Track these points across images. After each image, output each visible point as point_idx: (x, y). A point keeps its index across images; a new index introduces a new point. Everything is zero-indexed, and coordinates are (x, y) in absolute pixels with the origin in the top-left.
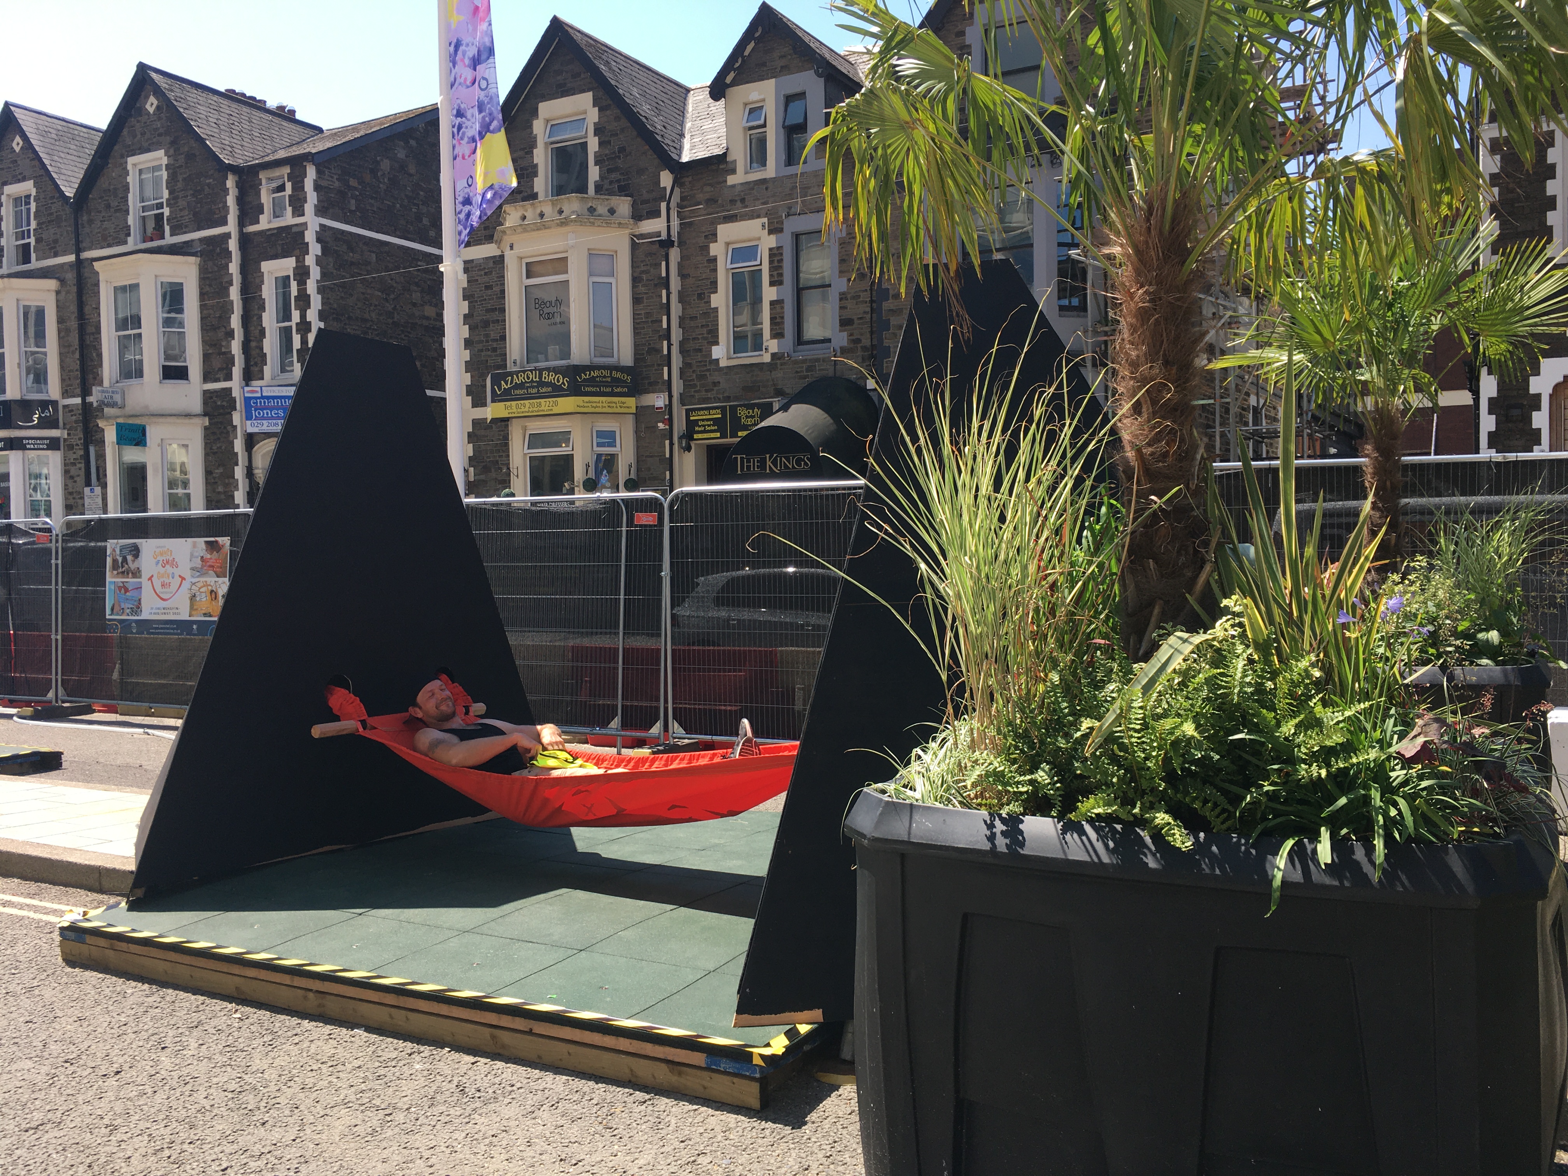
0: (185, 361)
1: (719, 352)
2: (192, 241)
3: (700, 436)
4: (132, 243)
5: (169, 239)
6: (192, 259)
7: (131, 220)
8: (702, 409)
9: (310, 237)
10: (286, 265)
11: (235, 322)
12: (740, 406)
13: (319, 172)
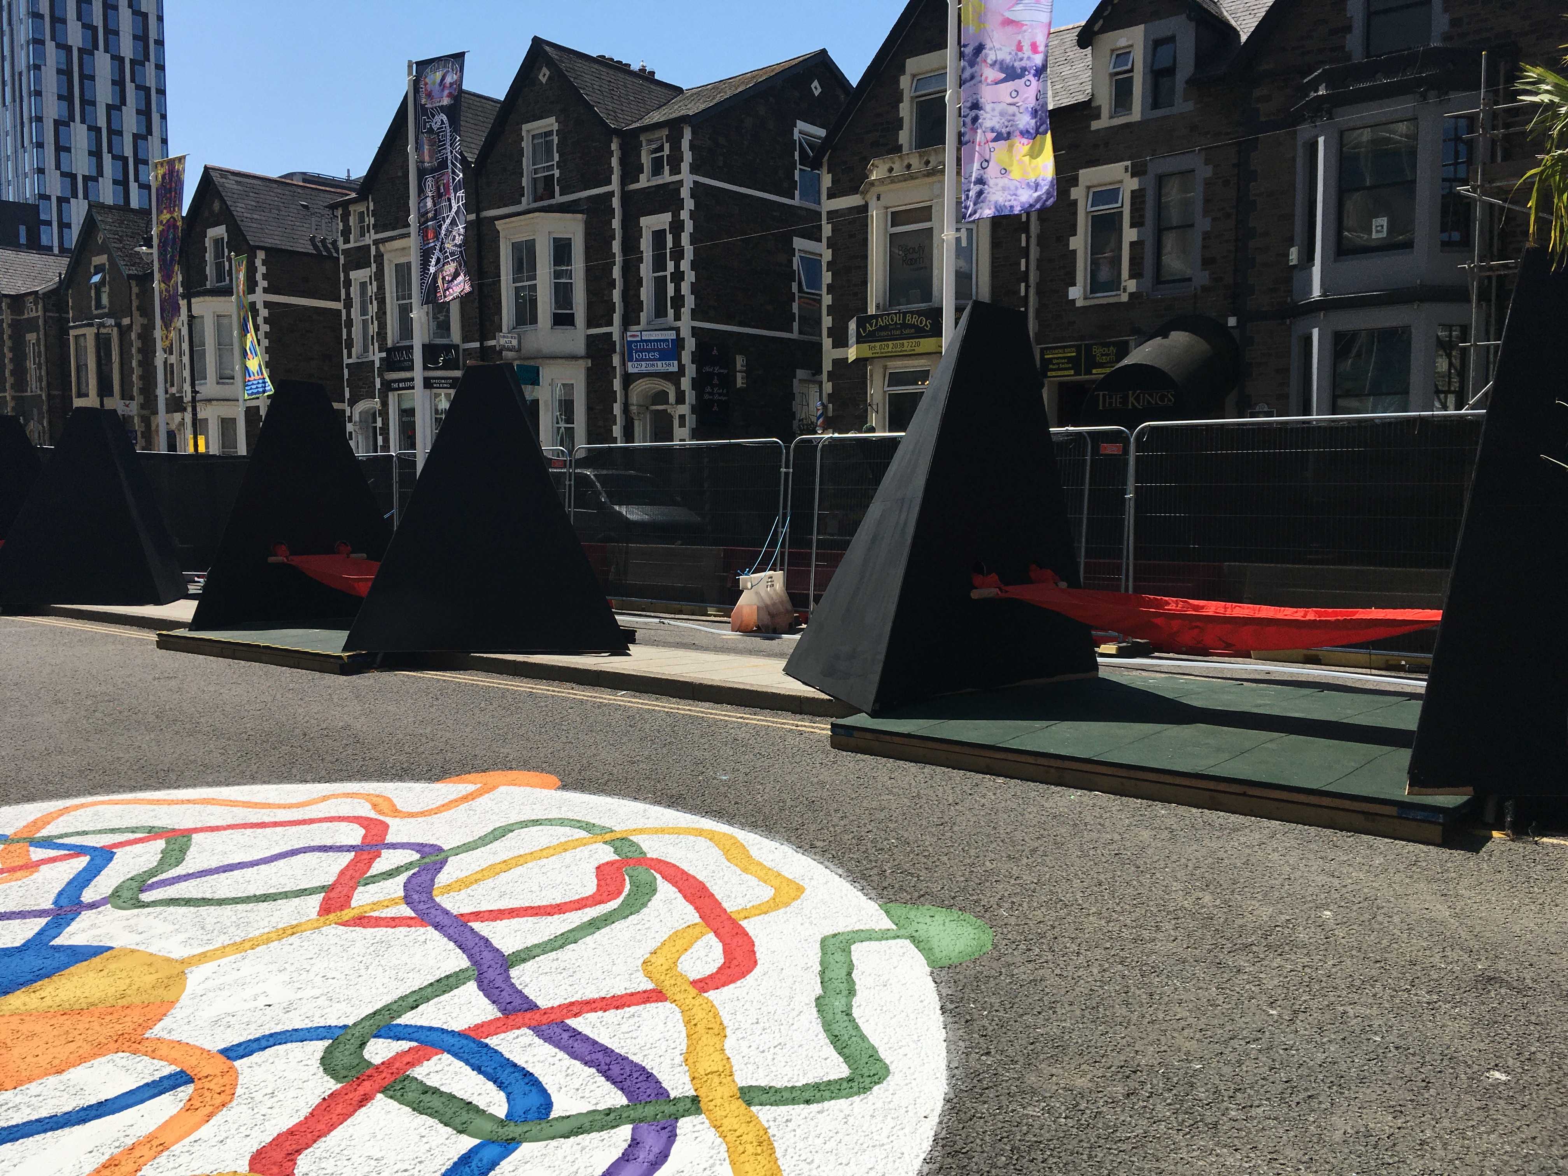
0: (572, 309)
1: (1075, 293)
2: (580, 199)
3: (1054, 374)
4: (525, 202)
5: (559, 199)
6: (580, 216)
7: (524, 183)
8: (1057, 348)
9: (685, 193)
10: (663, 220)
11: (617, 273)
12: (1095, 344)
13: (693, 133)
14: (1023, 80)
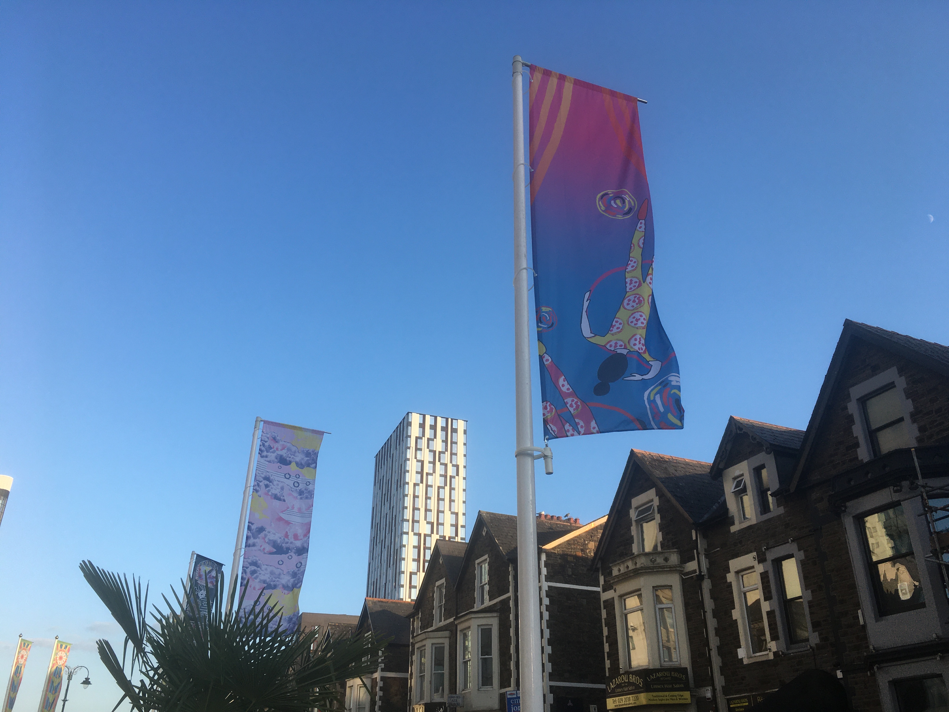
0: (492, 676)
1: (742, 653)
2: (497, 603)
4: (476, 607)
5: (488, 603)
6: (495, 614)
7: (476, 594)
8: (736, 698)
9: (543, 594)
12: (759, 695)
13: (548, 556)
14: (288, 555)
